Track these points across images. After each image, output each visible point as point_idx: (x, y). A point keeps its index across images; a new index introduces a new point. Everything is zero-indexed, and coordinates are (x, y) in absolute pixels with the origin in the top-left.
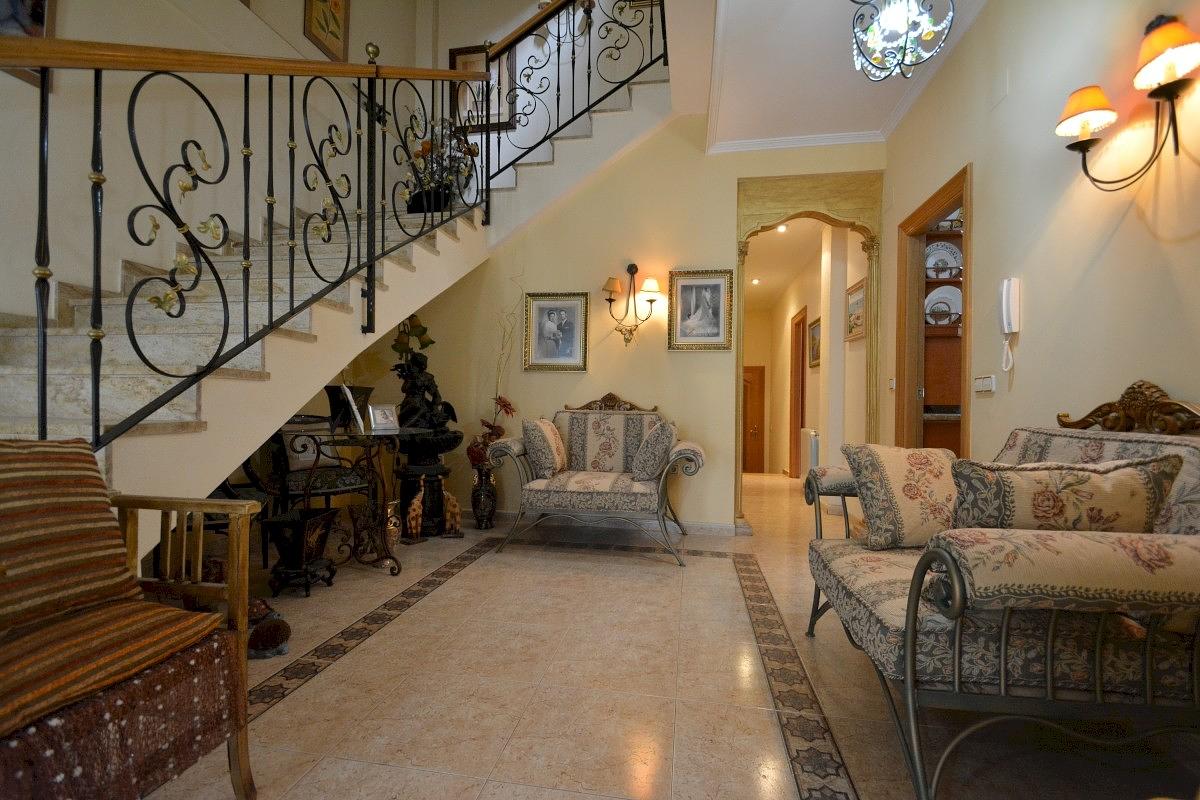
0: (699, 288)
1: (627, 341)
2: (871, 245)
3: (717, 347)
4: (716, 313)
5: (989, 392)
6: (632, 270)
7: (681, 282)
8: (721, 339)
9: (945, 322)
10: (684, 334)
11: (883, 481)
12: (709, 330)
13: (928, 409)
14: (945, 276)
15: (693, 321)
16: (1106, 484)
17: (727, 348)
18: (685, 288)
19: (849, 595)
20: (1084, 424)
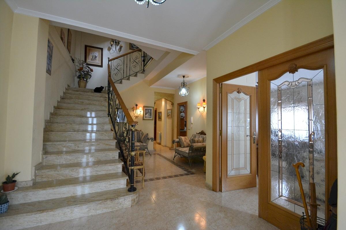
0: (148, 110)
1: (136, 118)
2: (173, 104)
3: (151, 120)
4: (151, 114)
5: (190, 129)
6: (137, 105)
7: (145, 108)
8: (152, 118)
9: (182, 117)
10: (146, 117)
11: (183, 141)
12: (150, 117)
13: (181, 130)
14: (182, 111)
15: (147, 115)
16: (200, 140)
17: (153, 120)
18: (146, 109)
19: (182, 152)
20: (198, 134)
